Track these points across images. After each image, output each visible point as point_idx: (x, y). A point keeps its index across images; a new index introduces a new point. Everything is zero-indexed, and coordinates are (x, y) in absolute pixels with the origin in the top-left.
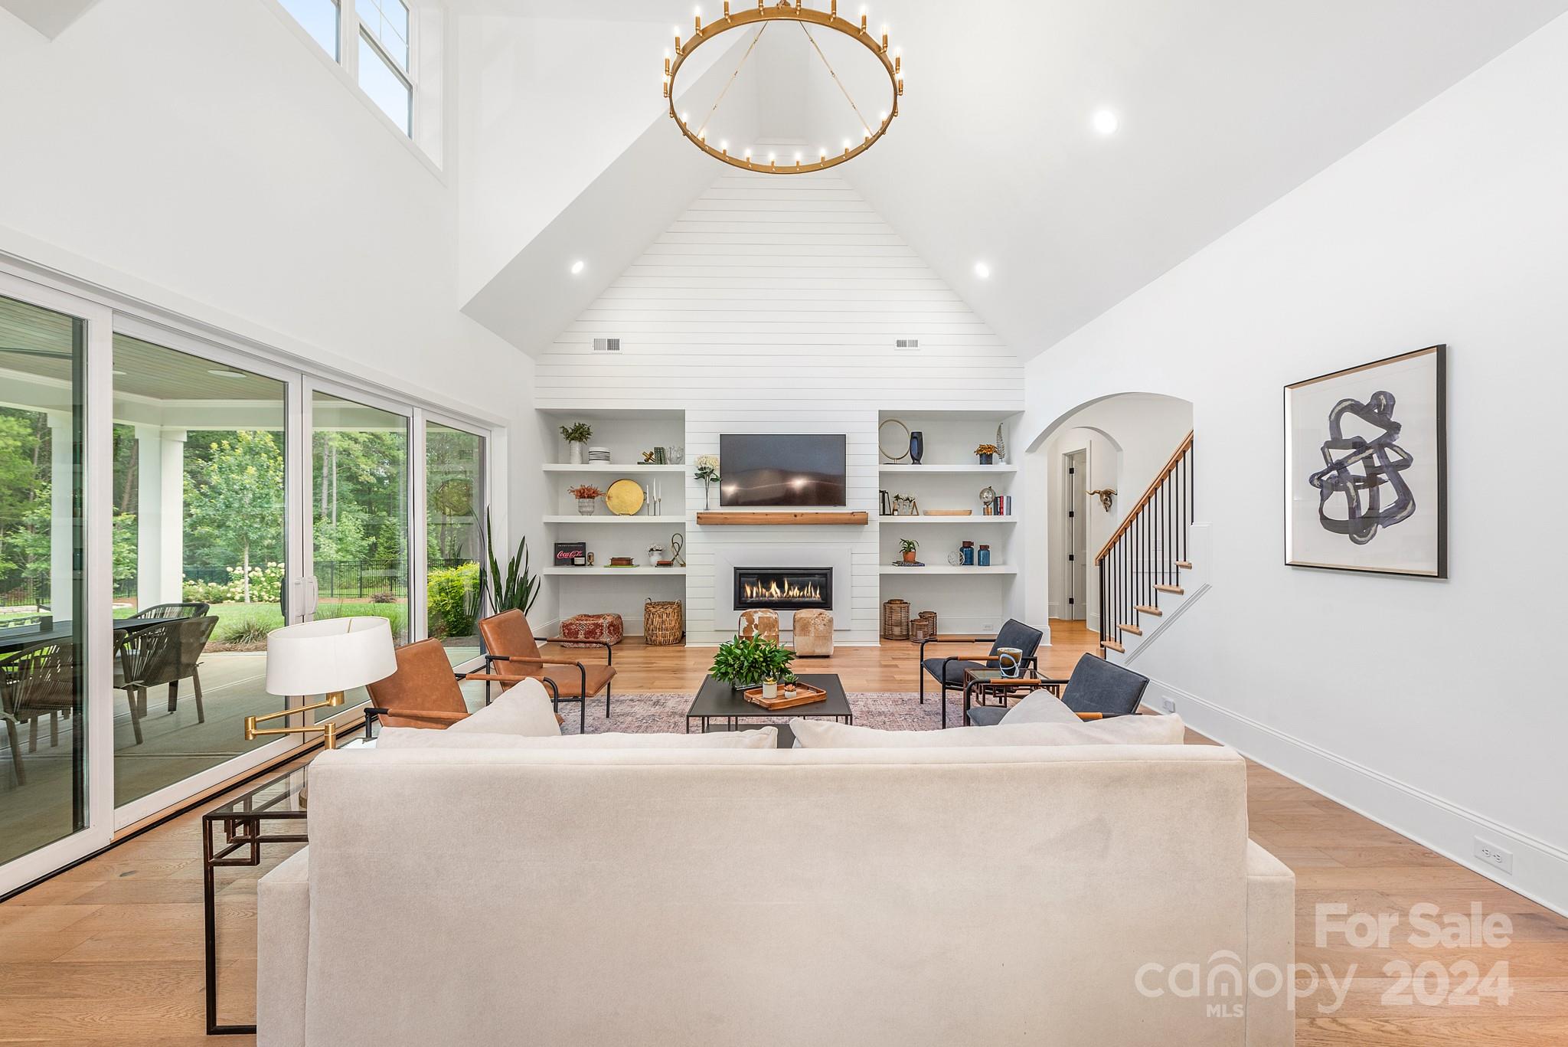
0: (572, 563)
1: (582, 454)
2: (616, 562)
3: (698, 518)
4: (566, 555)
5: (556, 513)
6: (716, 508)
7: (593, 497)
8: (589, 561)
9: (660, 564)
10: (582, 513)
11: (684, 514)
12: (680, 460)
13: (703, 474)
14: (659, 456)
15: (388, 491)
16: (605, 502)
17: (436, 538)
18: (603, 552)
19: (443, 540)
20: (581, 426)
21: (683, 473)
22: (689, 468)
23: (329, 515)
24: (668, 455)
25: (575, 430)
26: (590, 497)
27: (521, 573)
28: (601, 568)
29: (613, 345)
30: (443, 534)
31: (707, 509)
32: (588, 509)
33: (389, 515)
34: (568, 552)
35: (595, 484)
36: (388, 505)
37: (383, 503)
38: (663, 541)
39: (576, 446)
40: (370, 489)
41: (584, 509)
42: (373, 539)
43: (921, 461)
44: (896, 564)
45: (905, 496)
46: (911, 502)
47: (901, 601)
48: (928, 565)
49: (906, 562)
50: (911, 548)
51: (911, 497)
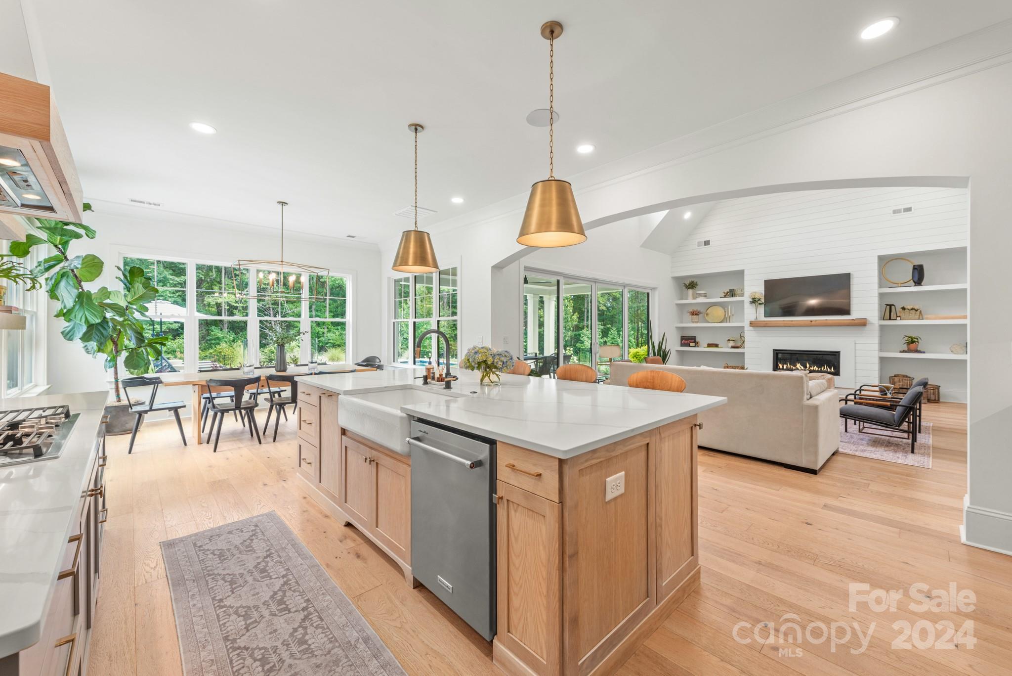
0: (689, 346)
1: (693, 295)
2: (710, 345)
3: (750, 323)
4: (686, 342)
5: (682, 322)
6: (762, 318)
7: (698, 315)
8: (697, 344)
9: (733, 347)
10: (693, 322)
11: (744, 321)
12: (742, 295)
13: (754, 301)
14: (732, 293)
15: (611, 314)
16: (705, 317)
17: (634, 339)
18: (704, 340)
19: (638, 340)
20: (693, 282)
21: (743, 302)
22: (747, 299)
23: (587, 327)
24: (736, 292)
25: (689, 285)
26: (696, 315)
27: (663, 348)
28: (703, 348)
29: (707, 243)
30: (637, 337)
31: (756, 319)
32: (696, 320)
33: (612, 326)
34: (688, 340)
35: (699, 309)
36: (612, 321)
37: (609, 320)
38: (736, 336)
39: (690, 291)
40: (603, 313)
41: (693, 321)
42: (605, 339)
43: (922, 284)
44: (901, 352)
45: (910, 307)
46: (916, 311)
47: (904, 376)
48: (928, 353)
49: (909, 351)
50: (915, 341)
51: (916, 308)
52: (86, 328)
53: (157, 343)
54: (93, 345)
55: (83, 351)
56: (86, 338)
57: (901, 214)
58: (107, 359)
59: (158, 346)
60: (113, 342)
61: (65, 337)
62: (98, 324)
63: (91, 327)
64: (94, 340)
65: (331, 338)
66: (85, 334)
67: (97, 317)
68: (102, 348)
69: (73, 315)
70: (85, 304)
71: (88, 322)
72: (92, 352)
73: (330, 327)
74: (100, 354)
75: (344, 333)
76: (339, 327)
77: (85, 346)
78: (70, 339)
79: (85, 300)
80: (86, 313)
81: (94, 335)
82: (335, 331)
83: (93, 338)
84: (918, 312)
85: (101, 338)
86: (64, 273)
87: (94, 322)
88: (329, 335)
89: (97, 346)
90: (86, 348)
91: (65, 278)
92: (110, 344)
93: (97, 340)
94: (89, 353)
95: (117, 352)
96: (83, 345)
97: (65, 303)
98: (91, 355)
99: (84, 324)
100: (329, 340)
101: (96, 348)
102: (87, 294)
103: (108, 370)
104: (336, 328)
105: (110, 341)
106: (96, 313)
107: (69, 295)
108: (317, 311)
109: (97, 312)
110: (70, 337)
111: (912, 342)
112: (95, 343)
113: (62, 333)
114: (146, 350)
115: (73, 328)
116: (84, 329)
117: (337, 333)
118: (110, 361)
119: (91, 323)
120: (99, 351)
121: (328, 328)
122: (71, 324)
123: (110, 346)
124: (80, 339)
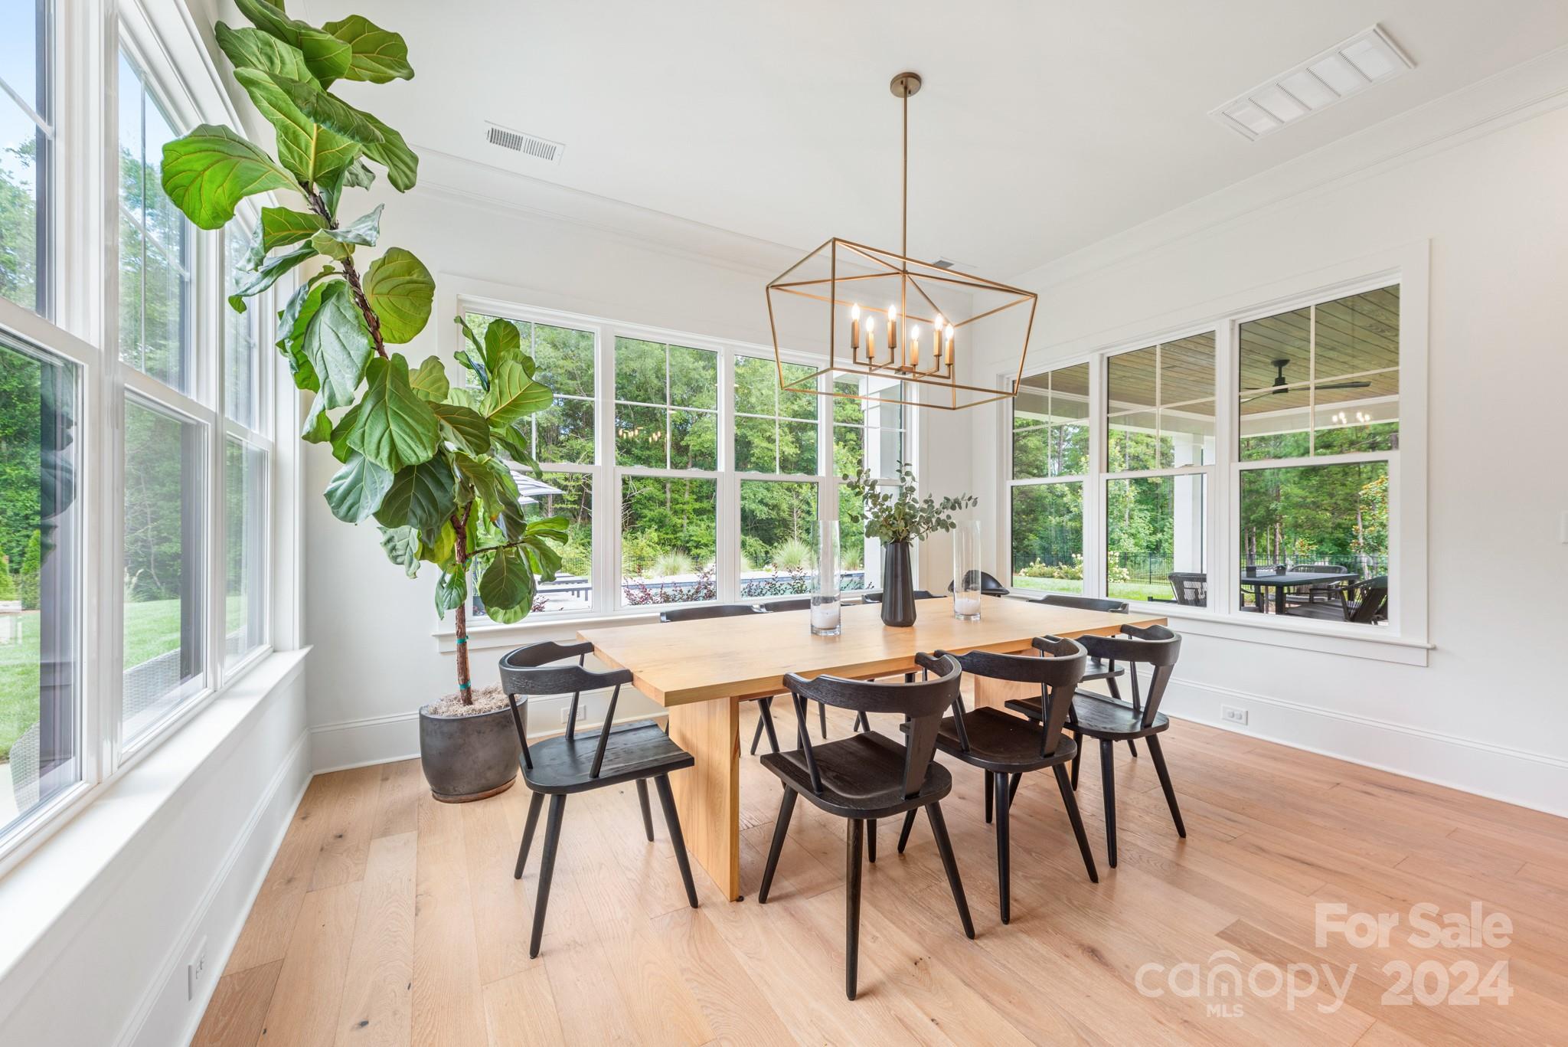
52: (392, 478)
53: (546, 534)
54: (410, 535)
55: (383, 552)
56: (391, 513)
58: (442, 581)
59: (550, 543)
60: (455, 528)
61: (336, 509)
62: (423, 467)
63: (405, 474)
64: (414, 521)
65: (693, 534)
66: (390, 499)
67: (422, 443)
68: (431, 546)
69: (355, 435)
70: (390, 397)
71: (398, 458)
72: (407, 558)
73: (691, 516)
74: (425, 563)
75: (713, 525)
76: (705, 517)
77: (390, 540)
78: (350, 517)
79: (388, 385)
80: (393, 427)
81: (412, 504)
82: (699, 522)
83: (410, 514)
85: (430, 515)
86: (330, 286)
87: (413, 460)
88: (691, 528)
89: (420, 540)
90: (390, 545)
91: (334, 299)
92: (448, 535)
93: (420, 522)
94: (399, 560)
95: (465, 558)
96: (384, 538)
97: (331, 389)
98: (403, 568)
99: (386, 466)
100: (691, 536)
101: (416, 546)
102: (393, 365)
103: (446, 612)
104: (701, 517)
105: (448, 525)
106: (419, 429)
107: (345, 353)
108: (673, 492)
109: (423, 425)
110: (350, 509)
112: (415, 532)
113: (329, 496)
114: (524, 550)
115: (358, 480)
116: (386, 481)
117: (703, 526)
118: (451, 585)
119: (408, 463)
120: (423, 557)
121: (688, 518)
122: (349, 469)
123: (449, 541)
124: (376, 515)
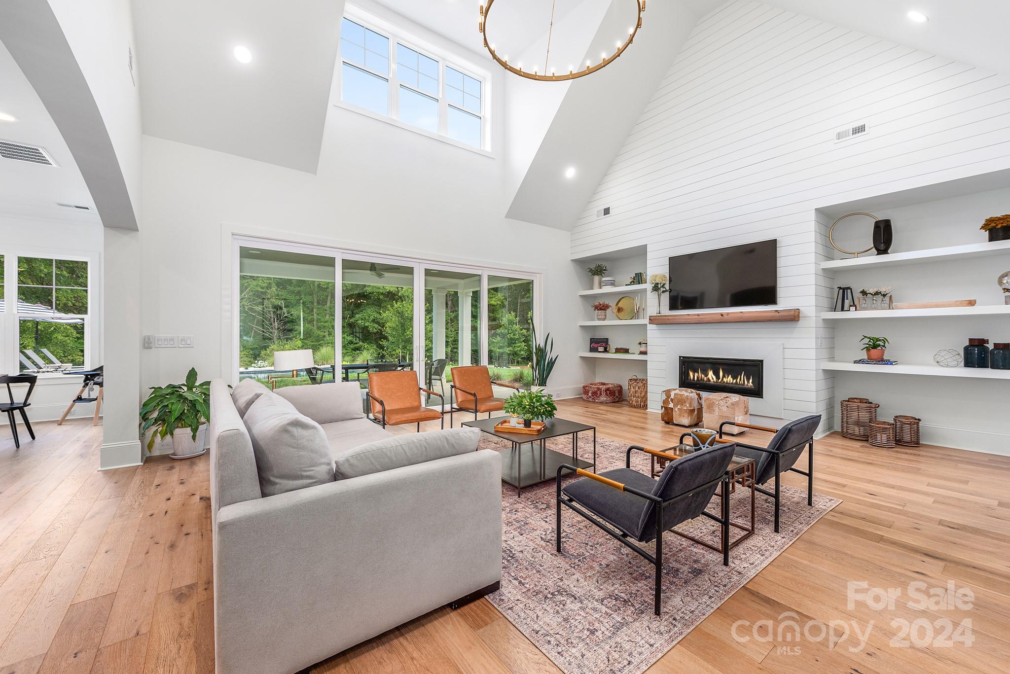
0: (599, 351)
1: (599, 283)
2: (620, 351)
3: (653, 319)
4: (595, 346)
5: (587, 320)
6: (667, 311)
8: (606, 349)
9: (641, 353)
10: (599, 319)
11: (646, 317)
12: (645, 280)
13: (658, 288)
14: (638, 278)
16: (614, 312)
18: (613, 343)
20: (599, 265)
21: (646, 290)
22: (649, 286)
25: (596, 269)
26: (602, 309)
28: (611, 354)
29: (607, 211)
31: (660, 312)
32: (602, 317)
34: (597, 343)
35: (604, 301)
38: (642, 337)
39: (597, 278)
41: (599, 317)
43: (889, 251)
44: (855, 362)
45: (872, 291)
46: (884, 295)
47: (862, 401)
48: (902, 364)
49: (870, 361)
50: (879, 345)
51: (883, 290)
57: (849, 138)
84: (887, 298)
111: (875, 347)
